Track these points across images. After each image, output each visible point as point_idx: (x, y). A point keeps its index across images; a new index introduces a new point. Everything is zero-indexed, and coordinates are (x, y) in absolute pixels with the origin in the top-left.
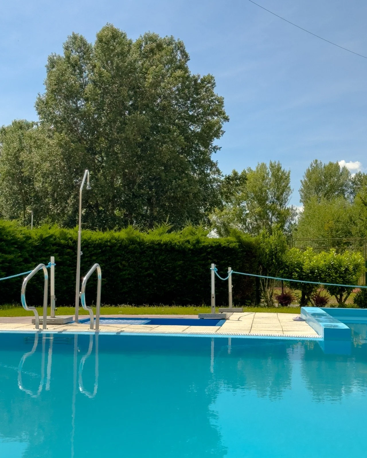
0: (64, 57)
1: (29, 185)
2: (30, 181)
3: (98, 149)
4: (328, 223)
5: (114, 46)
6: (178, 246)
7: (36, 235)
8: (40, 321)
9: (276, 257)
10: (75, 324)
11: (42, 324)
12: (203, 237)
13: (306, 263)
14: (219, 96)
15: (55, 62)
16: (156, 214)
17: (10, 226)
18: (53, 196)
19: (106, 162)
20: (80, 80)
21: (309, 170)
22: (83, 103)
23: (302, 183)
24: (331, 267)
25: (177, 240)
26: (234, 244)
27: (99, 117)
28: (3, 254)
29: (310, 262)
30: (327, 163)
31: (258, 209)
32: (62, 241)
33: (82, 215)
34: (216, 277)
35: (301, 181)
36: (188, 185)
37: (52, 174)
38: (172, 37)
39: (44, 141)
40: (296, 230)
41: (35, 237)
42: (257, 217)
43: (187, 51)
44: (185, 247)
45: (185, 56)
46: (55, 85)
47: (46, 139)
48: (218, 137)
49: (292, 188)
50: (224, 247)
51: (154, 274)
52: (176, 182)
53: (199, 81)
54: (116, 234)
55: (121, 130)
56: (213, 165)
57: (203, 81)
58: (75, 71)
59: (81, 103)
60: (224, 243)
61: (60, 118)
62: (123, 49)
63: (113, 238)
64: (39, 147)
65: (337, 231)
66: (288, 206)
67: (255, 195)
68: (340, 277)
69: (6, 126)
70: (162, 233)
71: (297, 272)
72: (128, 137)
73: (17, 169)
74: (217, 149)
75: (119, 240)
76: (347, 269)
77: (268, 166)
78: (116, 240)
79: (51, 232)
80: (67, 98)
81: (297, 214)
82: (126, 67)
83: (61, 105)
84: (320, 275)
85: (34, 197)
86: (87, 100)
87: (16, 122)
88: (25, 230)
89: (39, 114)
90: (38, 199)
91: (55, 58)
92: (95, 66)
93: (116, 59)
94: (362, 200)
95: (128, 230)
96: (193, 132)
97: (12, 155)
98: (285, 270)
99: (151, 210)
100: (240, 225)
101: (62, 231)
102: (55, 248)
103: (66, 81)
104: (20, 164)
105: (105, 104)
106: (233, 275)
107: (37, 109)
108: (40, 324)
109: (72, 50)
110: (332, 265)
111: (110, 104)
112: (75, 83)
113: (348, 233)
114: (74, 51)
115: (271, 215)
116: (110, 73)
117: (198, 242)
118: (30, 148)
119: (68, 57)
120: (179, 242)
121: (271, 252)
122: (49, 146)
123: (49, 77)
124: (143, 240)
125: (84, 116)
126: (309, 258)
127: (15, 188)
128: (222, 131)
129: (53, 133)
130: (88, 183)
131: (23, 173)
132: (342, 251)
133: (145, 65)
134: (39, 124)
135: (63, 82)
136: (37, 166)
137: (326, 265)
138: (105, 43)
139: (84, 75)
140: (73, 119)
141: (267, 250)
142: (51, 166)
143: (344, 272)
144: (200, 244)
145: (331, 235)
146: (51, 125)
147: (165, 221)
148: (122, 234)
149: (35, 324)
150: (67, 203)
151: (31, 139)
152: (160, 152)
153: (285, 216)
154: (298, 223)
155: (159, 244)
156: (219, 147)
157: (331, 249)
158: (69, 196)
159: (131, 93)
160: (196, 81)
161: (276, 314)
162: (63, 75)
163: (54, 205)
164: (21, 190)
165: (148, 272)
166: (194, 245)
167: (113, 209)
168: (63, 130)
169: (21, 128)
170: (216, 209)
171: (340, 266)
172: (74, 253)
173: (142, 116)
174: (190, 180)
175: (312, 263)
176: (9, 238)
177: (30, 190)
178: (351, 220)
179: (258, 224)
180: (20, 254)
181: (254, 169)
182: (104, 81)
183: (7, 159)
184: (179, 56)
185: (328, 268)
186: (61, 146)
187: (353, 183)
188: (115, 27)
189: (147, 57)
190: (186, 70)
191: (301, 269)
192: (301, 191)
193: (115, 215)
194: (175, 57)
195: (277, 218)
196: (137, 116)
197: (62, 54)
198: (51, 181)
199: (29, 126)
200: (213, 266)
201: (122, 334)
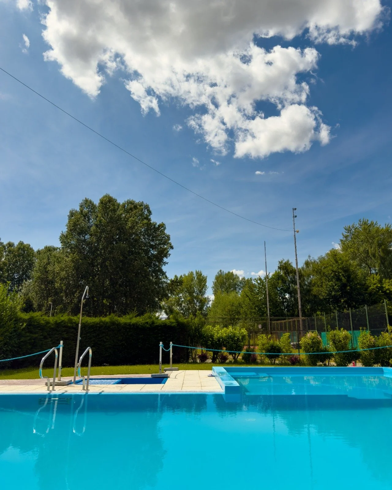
0: (79, 211)
1: (52, 285)
2: (52, 282)
3: (96, 264)
4: (227, 306)
5: (109, 206)
6: (141, 325)
7: (53, 321)
8: (50, 384)
9: (198, 331)
10: (73, 385)
11: (52, 386)
12: (156, 320)
13: (216, 335)
14: (168, 234)
15: (74, 214)
16: (128, 302)
17: (37, 316)
18: (65, 292)
19: (100, 271)
20: (88, 224)
21: (217, 276)
22: (89, 237)
23: (213, 283)
24: (229, 337)
25: (141, 322)
26: (174, 324)
27: (98, 245)
28: (31, 334)
29: (218, 334)
30: (227, 272)
31: (189, 298)
32: (69, 325)
33: (83, 303)
34: (162, 349)
35: (213, 282)
36: (148, 285)
37: (66, 279)
38: (143, 202)
39: (63, 258)
40: (210, 310)
41: (52, 322)
42: (188, 303)
43: (151, 209)
44: (145, 326)
45: (150, 212)
46: (73, 226)
47: (64, 257)
48: (167, 257)
49: (207, 286)
50: (169, 326)
51: (125, 344)
52: (141, 283)
53: (157, 226)
54: (103, 319)
55: (110, 252)
56: (163, 273)
57: (159, 226)
58: (85, 219)
59: (87, 237)
60: (169, 324)
61: (74, 245)
62: (114, 208)
63: (101, 321)
64: (59, 262)
65: (233, 312)
66: (206, 296)
67: (187, 290)
68: (234, 343)
69: (41, 249)
70: (132, 318)
71: (210, 341)
72: (115, 256)
73: (45, 276)
74: (166, 263)
75: (105, 323)
76: (238, 339)
77: (195, 273)
78: (103, 323)
79: (62, 318)
80: (79, 234)
81: (211, 301)
82: (116, 217)
83: (75, 238)
84: (223, 342)
85: (54, 292)
86: (91, 235)
87: (47, 247)
88: (46, 318)
89: (61, 243)
90: (56, 293)
91: (74, 211)
92: (97, 217)
93: (110, 213)
94: (246, 294)
95: (111, 316)
96: (152, 254)
97: (42, 267)
98: (203, 339)
99: (126, 300)
100: (178, 308)
101: (70, 318)
102: (64, 329)
103: (79, 224)
104: (47, 272)
105: (102, 238)
106: (173, 346)
107: (60, 240)
108: (50, 386)
109: (84, 207)
110: (230, 336)
111: (105, 238)
112: (85, 226)
113: (238, 313)
114: (85, 208)
115: (196, 301)
116: (106, 220)
117: (153, 323)
118: (54, 262)
119: (82, 211)
120: (142, 323)
121: (196, 328)
122: (66, 262)
123: (69, 222)
124: (120, 323)
125: (88, 244)
126: (217, 332)
127: (43, 286)
128: (169, 254)
129: (69, 254)
130: (87, 294)
131: (48, 277)
132: (235, 324)
133: (127, 217)
134: (61, 249)
135: (77, 225)
136: (58, 273)
137: (226, 336)
138: (104, 204)
139: (91, 221)
140: (82, 246)
141: (193, 327)
142: (66, 274)
143: (236, 340)
144: (154, 325)
145: (229, 314)
146: (68, 250)
147: (134, 310)
148: (107, 319)
149: (47, 386)
150: (74, 296)
151: (55, 257)
152: (133, 265)
153: (204, 302)
154: (212, 306)
155: (130, 325)
156: (167, 262)
157: (229, 327)
158: (76, 292)
159: (118, 232)
160: (155, 225)
161: (198, 371)
162: (78, 221)
163: (66, 297)
164: (46, 288)
165: (122, 342)
166: (150, 325)
167: (103, 300)
168: (75, 252)
169: (50, 250)
170: (165, 299)
171: (234, 337)
172: (76, 332)
173: (123, 245)
174: (150, 281)
175: (218, 335)
176: (36, 324)
177: (52, 288)
178: (240, 305)
179: (188, 307)
180: (42, 334)
181: (187, 275)
182: (102, 225)
183: (39, 269)
184: (146, 212)
185: (228, 338)
186: (73, 262)
187: (240, 283)
188: (111, 195)
189: (128, 212)
190: (149, 220)
191: (213, 339)
192: (213, 287)
193: (104, 303)
194: (143, 212)
195: (199, 303)
196: (120, 245)
197: (78, 209)
198: (65, 282)
199: (55, 249)
200: (161, 343)
201: (102, 393)
